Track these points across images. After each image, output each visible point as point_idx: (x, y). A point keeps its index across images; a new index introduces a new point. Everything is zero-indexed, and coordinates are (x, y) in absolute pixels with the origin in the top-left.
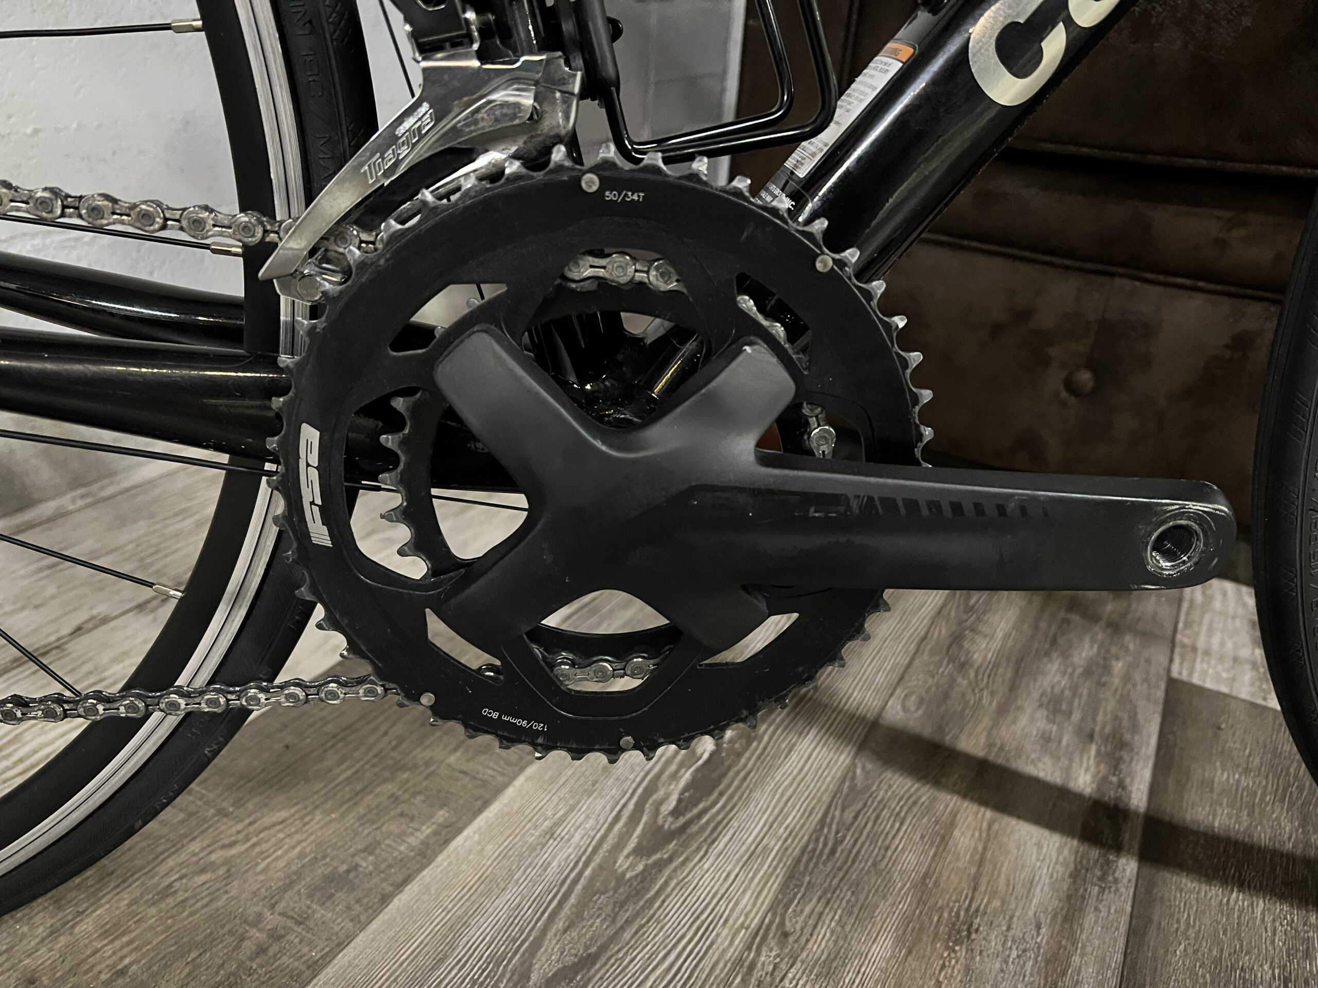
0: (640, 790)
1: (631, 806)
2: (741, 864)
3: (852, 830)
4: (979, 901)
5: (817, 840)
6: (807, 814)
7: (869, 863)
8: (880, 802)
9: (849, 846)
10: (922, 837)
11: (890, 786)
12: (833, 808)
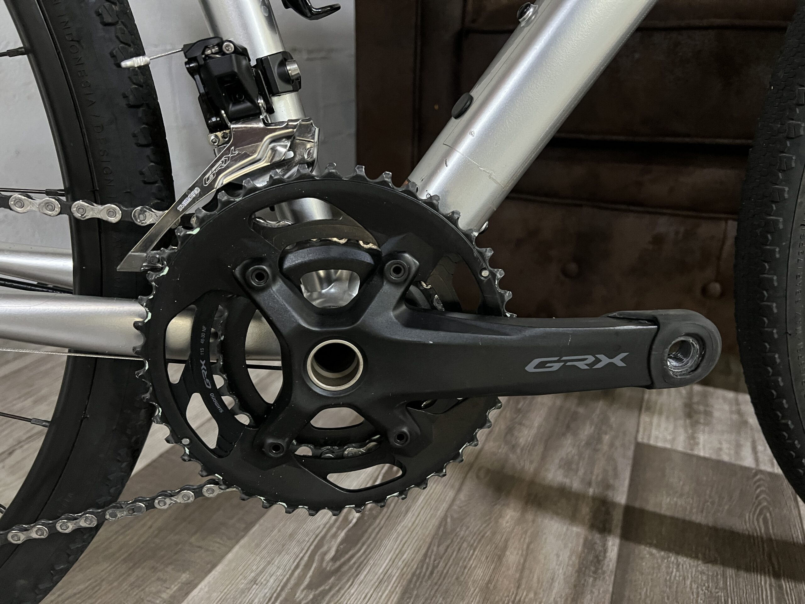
0: (312, 547)
1: (306, 558)
2: (374, 587)
3: (443, 559)
4: (521, 595)
5: (422, 567)
6: (416, 551)
7: (454, 578)
8: (462, 538)
9: (442, 569)
10: (487, 558)
11: (468, 528)
12: (432, 546)
